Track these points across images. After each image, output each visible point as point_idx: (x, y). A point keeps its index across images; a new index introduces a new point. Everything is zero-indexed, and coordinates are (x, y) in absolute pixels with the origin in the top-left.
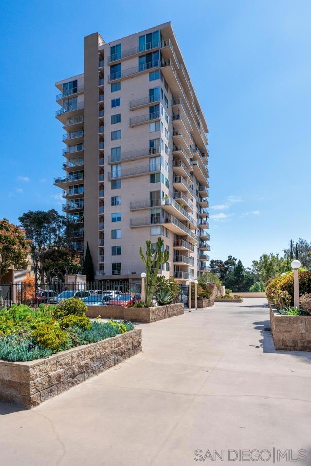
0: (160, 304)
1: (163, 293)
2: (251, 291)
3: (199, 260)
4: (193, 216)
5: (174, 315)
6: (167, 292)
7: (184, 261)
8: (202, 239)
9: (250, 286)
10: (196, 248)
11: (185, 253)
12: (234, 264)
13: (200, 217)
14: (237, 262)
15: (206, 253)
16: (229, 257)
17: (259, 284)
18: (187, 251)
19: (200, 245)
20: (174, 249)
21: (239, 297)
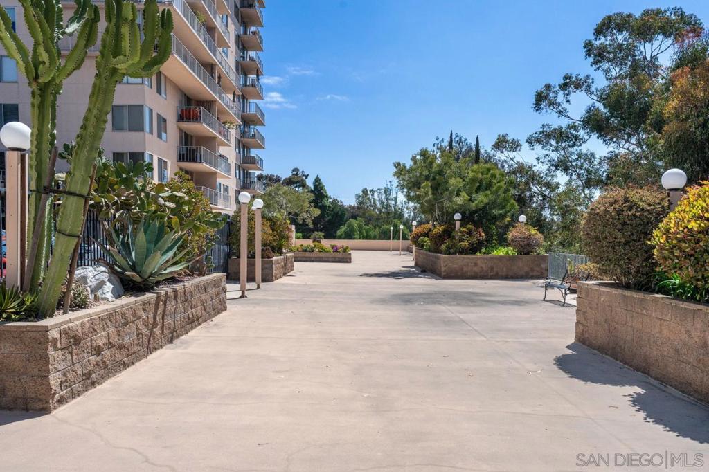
1: (142, 237)
2: (340, 238)
3: (238, 167)
4: (227, 59)
7: (206, 162)
8: (247, 121)
9: (338, 228)
10: (233, 133)
11: (209, 141)
12: (304, 185)
13: (244, 69)
14: (310, 183)
15: (254, 153)
16: (293, 170)
17: (354, 223)
18: (214, 138)
19: (243, 134)
20: (181, 130)
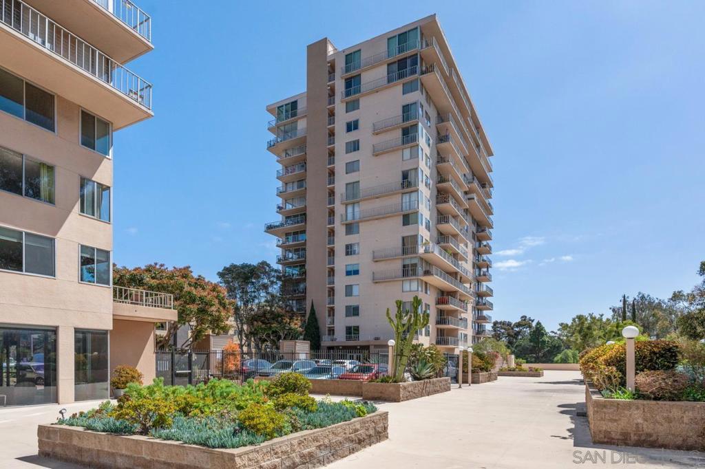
0: (415, 378)
1: (420, 365)
2: (557, 362)
3: (474, 322)
4: (467, 267)
5: (436, 392)
6: (426, 363)
7: (452, 324)
8: (480, 295)
9: (556, 355)
10: (470, 307)
11: (453, 313)
12: (530, 327)
13: (477, 266)
14: (534, 324)
15: (485, 313)
16: (522, 317)
17: (570, 352)
18: (457, 310)
19: (478, 303)
20: (438, 309)
21: (536, 370)
